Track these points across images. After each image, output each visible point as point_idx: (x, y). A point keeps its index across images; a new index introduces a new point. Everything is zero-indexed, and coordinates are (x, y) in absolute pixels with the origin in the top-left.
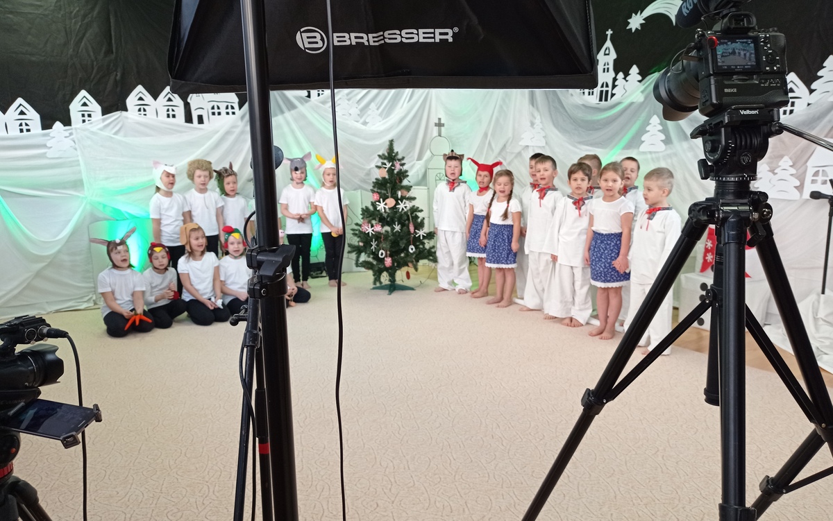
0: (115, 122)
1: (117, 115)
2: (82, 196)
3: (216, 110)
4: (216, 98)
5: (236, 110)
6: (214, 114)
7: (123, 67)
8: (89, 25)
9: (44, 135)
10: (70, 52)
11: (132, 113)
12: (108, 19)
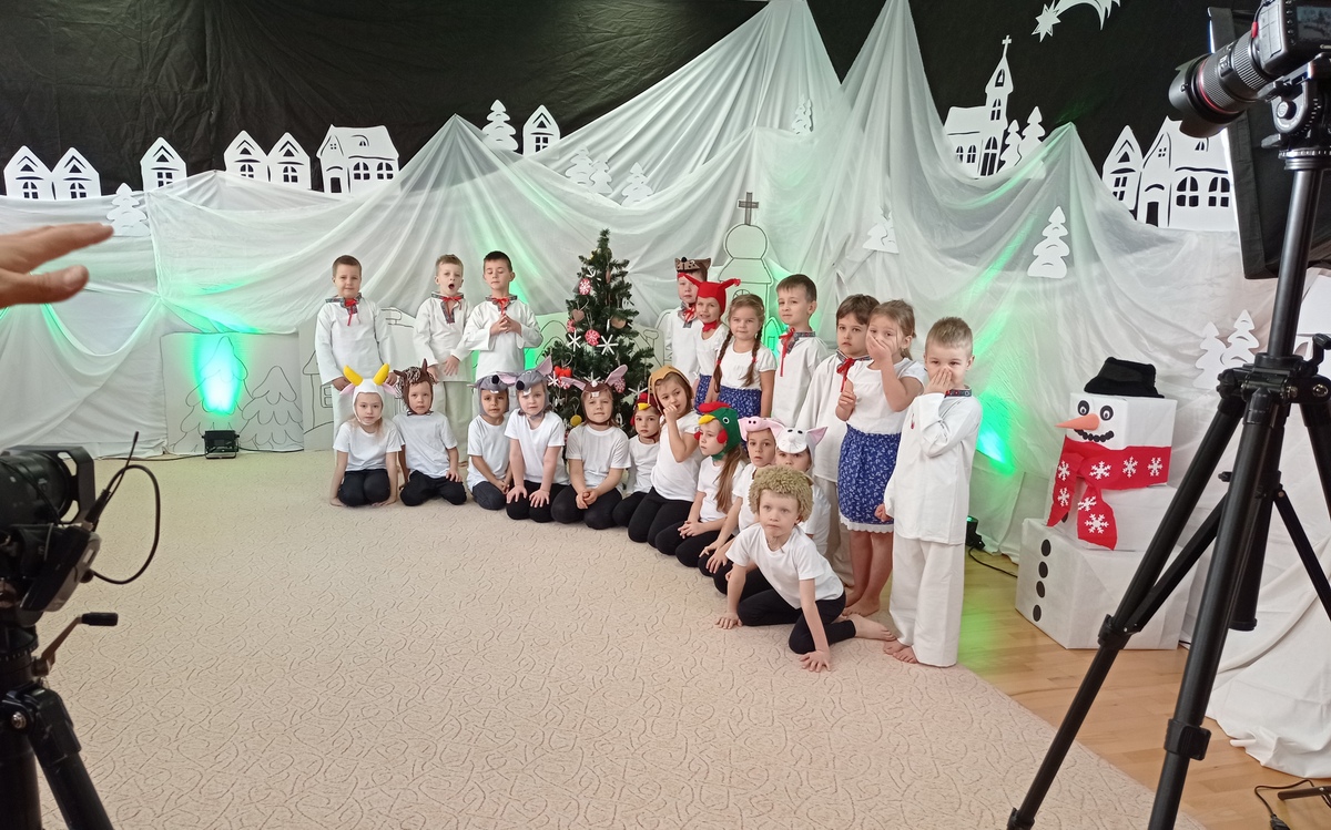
0: (207, 186)
1: (210, 174)
2: (154, 293)
3: (362, 172)
4: (363, 151)
5: (395, 171)
6: (357, 177)
7: (221, 103)
8: (174, 39)
9: (104, 202)
10: (145, 80)
11: (231, 175)
12: (202, 32)
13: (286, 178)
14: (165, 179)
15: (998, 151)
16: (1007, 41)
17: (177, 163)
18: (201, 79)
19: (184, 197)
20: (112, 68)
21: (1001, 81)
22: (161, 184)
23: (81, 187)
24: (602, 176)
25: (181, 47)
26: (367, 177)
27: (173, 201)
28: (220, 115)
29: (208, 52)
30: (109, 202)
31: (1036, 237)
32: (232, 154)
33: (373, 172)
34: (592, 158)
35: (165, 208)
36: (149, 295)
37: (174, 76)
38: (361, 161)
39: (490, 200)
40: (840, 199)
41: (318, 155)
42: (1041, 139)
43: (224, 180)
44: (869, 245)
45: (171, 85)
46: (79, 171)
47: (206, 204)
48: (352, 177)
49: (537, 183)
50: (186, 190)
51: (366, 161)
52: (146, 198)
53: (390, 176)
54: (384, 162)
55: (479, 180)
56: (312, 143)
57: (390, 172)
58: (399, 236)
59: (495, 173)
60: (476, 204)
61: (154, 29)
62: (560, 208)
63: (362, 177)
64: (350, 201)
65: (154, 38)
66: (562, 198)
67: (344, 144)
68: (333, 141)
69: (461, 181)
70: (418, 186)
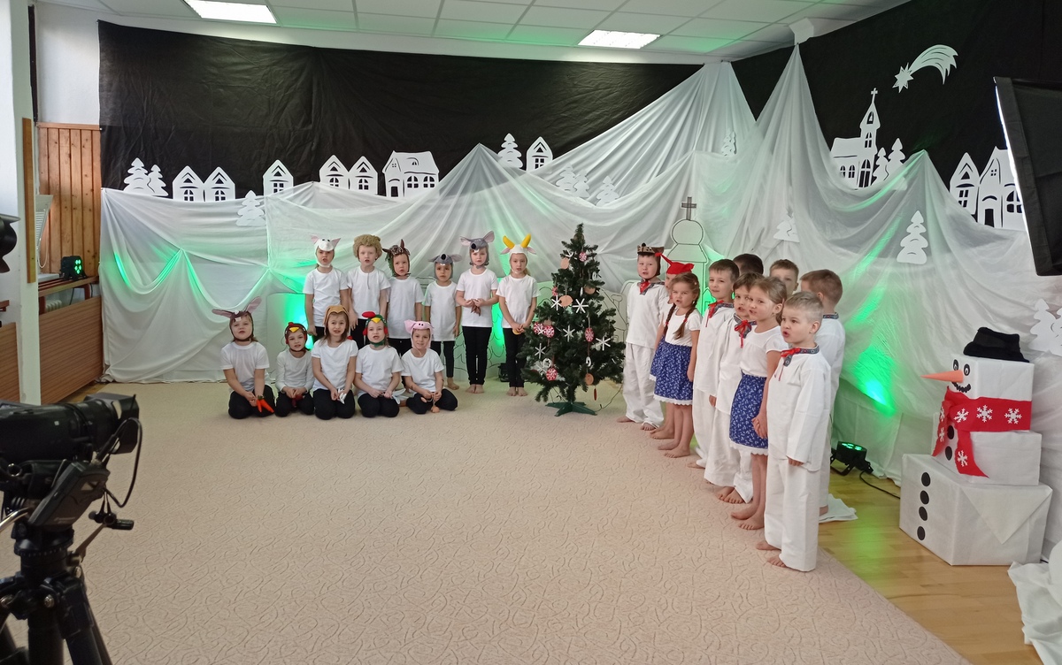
0: (307, 192)
1: (308, 184)
2: (265, 265)
3: (413, 182)
4: (414, 169)
5: (436, 182)
6: (410, 186)
7: (320, 137)
8: (291, 96)
9: (237, 204)
10: (271, 122)
11: (324, 184)
12: (310, 90)
13: (361, 187)
14: (278, 188)
15: (871, 170)
16: (874, 92)
17: (288, 177)
18: (307, 122)
19: (291, 200)
20: (250, 114)
21: (871, 120)
22: (276, 191)
23: (222, 193)
24: (582, 185)
25: (295, 101)
26: (416, 186)
27: (283, 203)
28: (319, 145)
29: (313, 104)
30: (240, 203)
31: (902, 233)
32: (325, 171)
33: (421, 182)
34: (575, 173)
35: (277, 208)
36: (261, 267)
37: (290, 119)
38: (413, 175)
39: (502, 202)
40: (757, 201)
41: (383, 171)
42: (903, 161)
43: (318, 188)
44: (778, 236)
45: (287, 126)
46: (222, 183)
47: (305, 204)
48: (406, 186)
49: (535, 190)
50: (292, 195)
51: (416, 175)
52: (265, 200)
53: (432, 186)
54: (429, 176)
55: (495, 188)
56: (379, 164)
57: (432, 183)
58: (436, 228)
59: (506, 184)
60: (492, 205)
61: (279, 89)
62: (552, 207)
63: (413, 186)
64: (404, 202)
65: (278, 95)
66: (553, 200)
67: (401, 164)
68: (394, 162)
69: (481, 189)
70: (452, 192)
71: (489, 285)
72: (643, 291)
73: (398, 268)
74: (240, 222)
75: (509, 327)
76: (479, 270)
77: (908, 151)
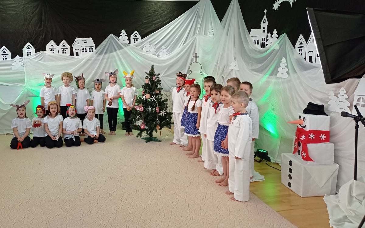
0: (41, 55)
1: (41, 52)
2: (24, 86)
3: (85, 50)
4: (85, 44)
5: (94, 50)
6: (83, 51)
7: (46, 32)
8: (34, 16)
9: (12, 61)
10: (25, 27)
11: (48, 52)
12: (41, 14)
13: (63, 53)
14: (29, 54)
15: (265, 41)
16: (265, 11)
17: (33, 49)
18: (40, 27)
19: (34, 59)
20: (16, 24)
21: (264, 22)
22: (28, 55)
23: (6, 57)
24: (153, 50)
25: (35, 18)
26: (86, 51)
27: (31, 60)
28: (45, 36)
29: (43, 19)
30: (13, 61)
31: (278, 66)
32: (48, 46)
33: (88, 50)
34: (150, 44)
35: (29, 62)
36: (23, 86)
37: (33, 26)
38: (84, 47)
39: (121, 57)
40: (222, 55)
41: (72, 46)
42: (277, 38)
43: (45, 54)
44: (231, 68)
45: (32, 28)
46: (5, 52)
47: (40, 60)
48: (82, 52)
49: (134, 52)
50: (35, 56)
51: (86, 47)
52: (23, 59)
53: (93, 51)
54: (91, 47)
55: (118, 52)
56: (71, 43)
57: (92, 50)
58: (95, 68)
59: (122, 50)
60: (117, 58)
61: (29, 14)
62: (141, 59)
63: (85, 51)
64: (81, 58)
65: (28, 16)
66: (142, 56)
67: (79, 43)
68: (77, 42)
69: (113, 52)
70: (101, 53)
71: (117, 91)
72: (178, 91)
73: (80, 85)
74: (13, 68)
75: (126, 108)
76: (113, 85)
77: (279, 34)
